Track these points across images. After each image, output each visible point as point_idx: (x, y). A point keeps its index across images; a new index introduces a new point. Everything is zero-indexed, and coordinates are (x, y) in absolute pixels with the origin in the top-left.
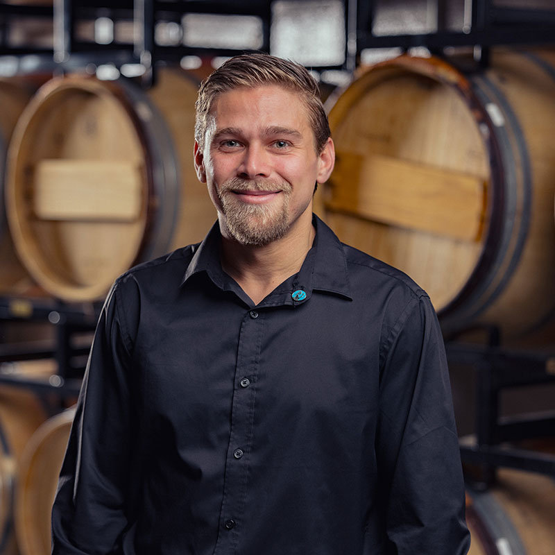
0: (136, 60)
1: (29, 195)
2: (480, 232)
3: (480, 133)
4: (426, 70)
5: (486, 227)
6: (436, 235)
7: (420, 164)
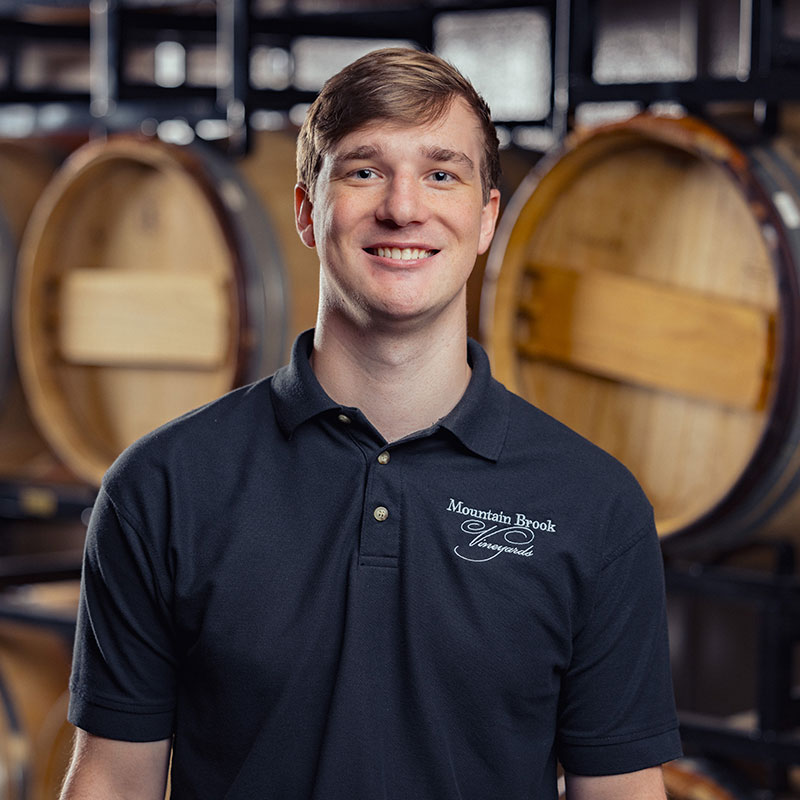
0: (220, 115)
1: (52, 325)
2: (763, 395)
3: (764, 240)
4: (679, 137)
5: (773, 387)
6: (694, 400)
7: (668, 286)
